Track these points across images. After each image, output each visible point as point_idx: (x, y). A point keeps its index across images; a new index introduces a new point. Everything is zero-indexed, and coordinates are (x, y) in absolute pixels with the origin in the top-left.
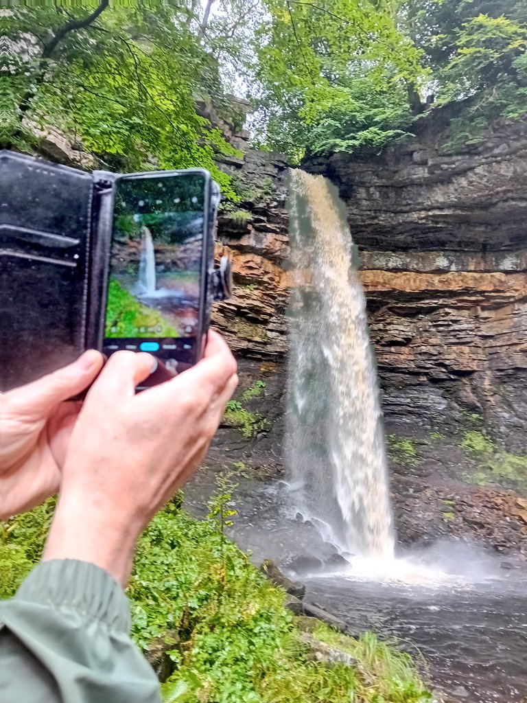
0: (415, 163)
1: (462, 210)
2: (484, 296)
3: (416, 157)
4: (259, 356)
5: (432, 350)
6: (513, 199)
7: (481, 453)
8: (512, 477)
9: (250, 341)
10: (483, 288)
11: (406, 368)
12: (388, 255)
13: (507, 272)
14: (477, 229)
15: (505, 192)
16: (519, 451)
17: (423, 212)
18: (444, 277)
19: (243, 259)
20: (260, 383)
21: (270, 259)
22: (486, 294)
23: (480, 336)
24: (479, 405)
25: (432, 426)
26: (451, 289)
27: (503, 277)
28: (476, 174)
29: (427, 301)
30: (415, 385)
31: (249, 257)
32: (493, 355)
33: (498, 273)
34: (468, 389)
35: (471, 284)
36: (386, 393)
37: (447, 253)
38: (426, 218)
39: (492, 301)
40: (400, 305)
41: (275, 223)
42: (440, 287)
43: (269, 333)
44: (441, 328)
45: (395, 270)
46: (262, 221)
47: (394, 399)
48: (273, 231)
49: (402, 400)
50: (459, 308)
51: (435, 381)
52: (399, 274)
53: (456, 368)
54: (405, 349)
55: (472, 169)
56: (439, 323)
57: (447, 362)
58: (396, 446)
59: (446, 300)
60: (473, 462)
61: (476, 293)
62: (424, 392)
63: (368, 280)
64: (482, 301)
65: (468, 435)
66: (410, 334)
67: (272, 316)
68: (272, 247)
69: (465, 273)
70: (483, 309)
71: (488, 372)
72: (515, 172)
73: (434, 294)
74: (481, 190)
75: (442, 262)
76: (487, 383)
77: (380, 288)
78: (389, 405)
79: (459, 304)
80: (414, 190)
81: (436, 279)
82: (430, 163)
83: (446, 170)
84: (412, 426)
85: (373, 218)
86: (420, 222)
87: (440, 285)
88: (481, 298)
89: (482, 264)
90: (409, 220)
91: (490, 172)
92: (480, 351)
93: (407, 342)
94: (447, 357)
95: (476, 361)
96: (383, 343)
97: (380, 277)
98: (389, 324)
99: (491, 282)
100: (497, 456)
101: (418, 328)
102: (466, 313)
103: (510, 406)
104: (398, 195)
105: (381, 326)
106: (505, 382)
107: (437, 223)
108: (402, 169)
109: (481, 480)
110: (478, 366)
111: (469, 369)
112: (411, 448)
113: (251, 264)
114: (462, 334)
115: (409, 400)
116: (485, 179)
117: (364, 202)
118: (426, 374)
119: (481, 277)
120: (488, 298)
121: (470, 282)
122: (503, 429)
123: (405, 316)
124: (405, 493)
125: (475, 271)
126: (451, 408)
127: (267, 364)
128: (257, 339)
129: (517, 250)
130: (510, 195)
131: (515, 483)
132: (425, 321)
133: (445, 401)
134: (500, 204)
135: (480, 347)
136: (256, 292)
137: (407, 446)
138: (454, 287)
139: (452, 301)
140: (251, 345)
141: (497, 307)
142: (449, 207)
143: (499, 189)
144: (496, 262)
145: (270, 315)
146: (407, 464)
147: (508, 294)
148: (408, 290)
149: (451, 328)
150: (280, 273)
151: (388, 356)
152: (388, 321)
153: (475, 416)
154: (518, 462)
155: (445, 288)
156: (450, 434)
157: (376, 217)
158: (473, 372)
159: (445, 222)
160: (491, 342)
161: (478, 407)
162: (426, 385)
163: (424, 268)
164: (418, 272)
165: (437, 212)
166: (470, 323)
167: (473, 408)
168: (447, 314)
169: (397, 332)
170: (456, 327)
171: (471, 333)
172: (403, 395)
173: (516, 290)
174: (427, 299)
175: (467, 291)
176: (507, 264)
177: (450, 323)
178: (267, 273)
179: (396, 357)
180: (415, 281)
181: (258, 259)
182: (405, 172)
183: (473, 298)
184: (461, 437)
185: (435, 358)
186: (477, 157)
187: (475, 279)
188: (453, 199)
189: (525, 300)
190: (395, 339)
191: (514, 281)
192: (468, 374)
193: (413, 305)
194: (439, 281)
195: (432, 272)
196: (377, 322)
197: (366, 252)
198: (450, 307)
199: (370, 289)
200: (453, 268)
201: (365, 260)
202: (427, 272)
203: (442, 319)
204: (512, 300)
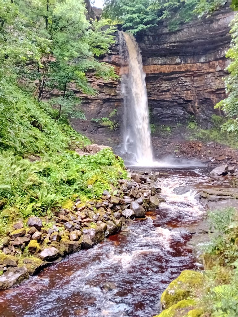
0: (164, 26)
1: (182, 43)
2: (194, 72)
4: (114, 100)
5: (178, 93)
6: (199, 39)
7: (193, 129)
8: (201, 137)
9: (110, 95)
10: (193, 70)
11: (169, 100)
12: (158, 59)
13: (202, 63)
14: (189, 48)
15: (195, 37)
16: (205, 128)
17: (168, 44)
18: (179, 66)
20: (115, 110)
21: (114, 65)
23: (194, 87)
24: (194, 112)
25: (179, 121)
26: (182, 70)
27: (201, 65)
28: (184, 31)
29: (174, 75)
30: (172, 106)
32: (198, 94)
33: (199, 63)
34: (190, 107)
35: (189, 68)
36: (162, 110)
37: (180, 57)
38: (170, 46)
40: (164, 77)
41: (115, 52)
42: (178, 70)
43: (117, 91)
44: (180, 85)
45: (161, 65)
47: (165, 112)
48: (115, 55)
49: (168, 112)
50: (186, 77)
51: (179, 104)
52: (163, 66)
53: (186, 99)
54: (168, 93)
55: (183, 29)
56: (180, 83)
57: (183, 97)
58: (164, 129)
59: (181, 74)
60: (190, 133)
61: (191, 71)
62: (176, 108)
63: (152, 69)
64: (194, 74)
65: (190, 124)
66: (169, 87)
68: (115, 60)
69: (187, 64)
70: (194, 77)
71: (197, 100)
72: (197, 31)
73: (176, 73)
74: (186, 37)
75: (178, 61)
76: (196, 104)
77: (156, 72)
78: (163, 114)
79: (186, 76)
80: (164, 36)
81: (177, 67)
84: (171, 121)
85: (151, 47)
86: (168, 48)
87: (178, 69)
89: (193, 61)
90: (163, 47)
91: (189, 31)
92: (194, 92)
93: (168, 90)
94: (182, 95)
95: (193, 96)
96: (160, 91)
97: (156, 67)
98: (162, 84)
99: (196, 67)
100: (198, 130)
101: (172, 85)
102: (189, 78)
103: (204, 112)
104: (159, 38)
105: (159, 85)
106: (203, 104)
107: (174, 48)
108: (160, 29)
109: (191, 139)
110: (193, 98)
111: (190, 99)
112: (169, 129)
114: (187, 87)
115: (170, 112)
116: (188, 33)
117: (147, 42)
118: (176, 102)
119: (193, 65)
120: (196, 73)
121: (188, 67)
122: (201, 121)
123: (168, 80)
124: (164, 144)
125: (190, 63)
126: (184, 114)
127: (117, 103)
128: (113, 94)
129: (206, 54)
130: (197, 38)
131: (202, 139)
132: (174, 82)
133: (183, 112)
134: (195, 41)
137: (168, 129)
138: (183, 70)
139: (183, 75)
140: (110, 97)
141: (200, 76)
142: (177, 42)
143: (192, 37)
144: (198, 59)
145: (117, 85)
146: (167, 135)
147: (202, 71)
148: (166, 72)
149: (184, 84)
150: (119, 69)
151: (162, 96)
152: (161, 83)
153: (193, 116)
154: (204, 132)
155: (180, 70)
156: (184, 124)
157: (152, 47)
158: (192, 100)
159: (176, 47)
160: (198, 89)
162: (177, 106)
163: (172, 63)
164: (170, 65)
165: (173, 44)
166: (190, 82)
167: (191, 114)
168: (182, 79)
169: (165, 87)
170: (185, 84)
171: (191, 86)
172: (168, 110)
173: (205, 70)
174: (174, 74)
175: (187, 71)
176: (202, 59)
177: (183, 82)
179: (165, 96)
180: (169, 68)
182: (161, 30)
183: (191, 73)
184: (187, 124)
185: (178, 96)
186: (184, 25)
187: (190, 66)
188: (178, 39)
189: (209, 73)
190: (164, 90)
191: (205, 67)
192: (190, 101)
193: (170, 77)
194: (178, 68)
195: (175, 64)
196: (157, 84)
197: (150, 58)
198: (183, 77)
199: (153, 72)
200: (182, 62)
201: (150, 61)
202: (173, 65)
203: (180, 81)
204: (204, 73)
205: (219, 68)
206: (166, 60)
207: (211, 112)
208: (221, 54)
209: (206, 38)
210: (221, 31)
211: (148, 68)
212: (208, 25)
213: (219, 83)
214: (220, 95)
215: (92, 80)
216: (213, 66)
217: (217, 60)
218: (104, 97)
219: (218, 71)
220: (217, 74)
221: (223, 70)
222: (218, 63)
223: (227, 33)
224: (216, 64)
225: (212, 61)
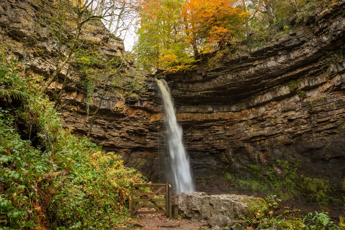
0: (198, 74)
1: (216, 91)
2: (226, 121)
3: (198, 72)
4: (143, 149)
5: (210, 142)
7: (230, 180)
9: (139, 143)
10: (226, 118)
11: (201, 150)
12: (191, 107)
13: (234, 112)
14: (222, 97)
15: (230, 84)
16: (244, 178)
17: (202, 92)
18: (211, 115)
19: (135, 111)
20: (144, 160)
21: (146, 111)
23: (227, 136)
24: (228, 162)
25: (212, 172)
26: (214, 119)
27: (233, 113)
28: (220, 78)
30: (205, 156)
31: (138, 111)
32: (232, 143)
33: (231, 112)
34: (224, 156)
35: (221, 117)
36: (194, 160)
37: (212, 106)
38: (203, 94)
39: (230, 123)
40: (197, 126)
41: (147, 97)
42: (210, 118)
43: (147, 140)
44: (213, 134)
45: (194, 113)
47: (197, 163)
48: (147, 101)
49: (200, 163)
50: (218, 126)
51: (212, 154)
52: (196, 114)
53: (219, 149)
54: (199, 142)
55: (218, 76)
56: (212, 132)
57: (216, 147)
58: (199, 181)
59: (213, 123)
61: (224, 120)
62: (208, 159)
63: (184, 117)
64: (226, 123)
65: (226, 174)
66: (201, 136)
67: (148, 133)
68: (147, 106)
69: (219, 113)
70: (227, 125)
71: (231, 149)
72: (232, 78)
73: (209, 121)
74: (221, 84)
76: (230, 153)
77: (189, 120)
78: (195, 165)
79: (218, 124)
80: (198, 84)
81: (209, 115)
82: (203, 74)
83: (209, 77)
84: (205, 172)
85: (184, 94)
86: (201, 95)
88: (225, 122)
89: (225, 109)
90: (197, 94)
91: (224, 78)
92: (227, 141)
93: (200, 139)
94: (215, 144)
95: (226, 145)
96: (191, 141)
97: (189, 115)
98: (193, 133)
99: (228, 116)
100: (236, 181)
101: (204, 134)
102: (221, 127)
103: (239, 161)
104: (193, 86)
105: (190, 134)
106: (237, 153)
107: (207, 95)
110: (227, 147)
112: (205, 181)
113: (139, 113)
114: (220, 136)
115: (203, 162)
116: (223, 80)
117: (180, 89)
118: (209, 152)
119: (225, 114)
120: (228, 122)
123: (199, 129)
126: (218, 164)
127: (147, 152)
128: (142, 142)
129: (237, 103)
130: (232, 85)
132: (206, 132)
133: (216, 162)
134: (229, 88)
136: (141, 124)
138: (216, 118)
139: (215, 123)
140: (140, 145)
141: (231, 125)
142: (211, 89)
143: (228, 83)
144: (230, 108)
145: (147, 132)
147: (235, 120)
148: (199, 120)
149: (216, 133)
150: (150, 116)
151: (194, 146)
152: (193, 132)
153: (227, 166)
154: (244, 182)
155: (212, 119)
157: (186, 94)
158: (225, 149)
159: (210, 95)
160: (231, 138)
162: (209, 156)
163: (204, 111)
164: (202, 113)
165: (207, 92)
166: (222, 131)
167: (226, 164)
168: (214, 128)
169: (196, 136)
170: (218, 133)
171: (223, 135)
172: (200, 161)
173: (238, 118)
174: (206, 123)
175: (220, 119)
176: (234, 108)
177: (216, 131)
178: (145, 116)
179: (197, 146)
180: (201, 116)
181: (141, 111)
182: (195, 78)
183: (223, 122)
185: (211, 145)
186: (219, 73)
187: (223, 115)
188: (212, 87)
189: (241, 121)
190: (196, 139)
191: (237, 115)
192: (224, 150)
193: (202, 125)
194: (210, 116)
195: (207, 113)
196: (189, 132)
197: (182, 106)
198: (215, 126)
199: (185, 120)
200: (215, 111)
201: (182, 109)
202: (205, 113)
203: (212, 130)
204: (236, 122)
205: (252, 116)
206: (198, 109)
207: (247, 161)
208: (254, 102)
209: (241, 86)
210: (257, 77)
211: (180, 116)
212: (244, 71)
213: (253, 131)
214: (255, 143)
215: (121, 127)
216: (246, 114)
217: (249, 108)
218: (133, 145)
219: (250, 120)
220: (250, 122)
221: (257, 118)
222: (250, 111)
223: (262, 80)
224: (248, 113)
225: (244, 110)
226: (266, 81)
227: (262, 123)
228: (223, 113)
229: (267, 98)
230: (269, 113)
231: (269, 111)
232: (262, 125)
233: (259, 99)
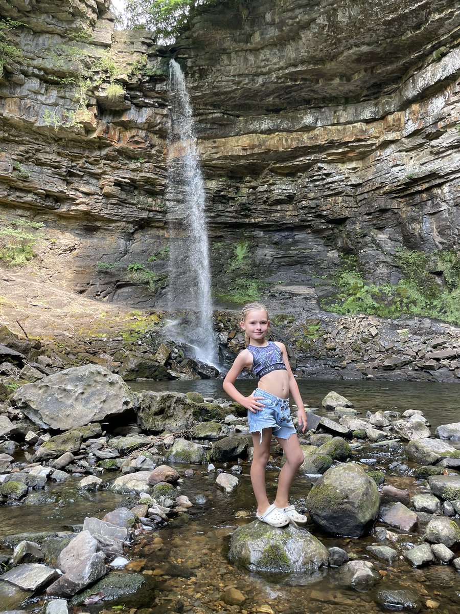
0: (267, 24)
1: (315, 64)
2: (348, 147)
3: (268, 17)
4: (161, 224)
5: (312, 204)
6: (355, 45)
9: (149, 210)
10: (347, 139)
11: (291, 223)
12: (260, 119)
13: (367, 122)
14: (333, 82)
15: (346, 38)
17: (281, 72)
18: (311, 134)
19: (128, 134)
20: (164, 248)
21: (154, 133)
22: (349, 145)
23: (350, 185)
24: (352, 247)
26: (318, 143)
27: (364, 126)
28: (317, 25)
29: (301, 159)
31: (134, 132)
32: (362, 202)
33: (359, 123)
34: (344, 235)
35: (336, 137)
36: (278, 248)
37: (313, 111)
38: (284, 76)
39: (357, 151)
40: (278, 165)
41: (152, 98)
42: (309, 143)
44: (317, 183)
45: (269, 132)
46: (139, 97)
47: (285, 253)
48: (152, 106)
50: (329, 162)
51: (317, 232)
52: (272, 135)
53: (331, 217)
54: (289, 206)
55: (314, 20)
56: (315, 178)
57: (324, 213)
59: (317, 155)
61: (341, 145)
63: (246, 144)
64: (347, 152)
65: (345, 275)
66: (291, 191)
68: (152, 120)
69: (330, 127)
70: (350, 159)
71: (360, 218)
73: (306, 151)
75: (308, 119)
76: (358, 227)
77: (256, 151)
79: (329, 158)
81: (305, 136)
83: (292, 25)
85: (238, 83)
86: (280, 81)
87: (309, 141)
88: (346, 149)
89: (344, 117)
90: (269, 80)
91: (329, 21)
92: (351, 199)
93: (290, 199)
94: (324, 208)
95: (348, 209)
96: (270, 202)
97: (256, 140)
98: (273, 184)
99: (352, 133)
101: (298, 186)
104: (256, 57)
105: (266, 187)
107: (296, 80)
108: (257, 31)
110: (350, 213)
111: (342, 217)
113: (136, 139)
114: (334, 186)
115: (297, 252)
116: (326, 29)
117: (228, 69)
118: (309, 226)
119: (344, 129)
120: (353, 149)
121: (334, 135)
123: (287, 175)
125: (338, 124)
128: (157, 208)
129: (375, 98)
130: (351, 41)
132: (304, 179)
134: (346, 53)
135: (351, 196)
136: (146, 165)
138: (322, 142)
139: (322, 156)
140: (151, 215)
141: (363, 156)
142: (303, 62)
143: (339, 36)
144: (357, 112)
145: (166, 186)
147: (369, 142)
148: (281, 150)
149: (325, 182)
150: (167, 145)
151: (275, 214)
152: (271, 181)
153: (351, 257)
155: (314, 143)
156: (330, 276)
157: (241, 82)
158: (347, 218)
159: (301, 78)
160: (360, 190)
161: (352, 250)
163: (294, 127)
164: (289, 131)
165: (293, 69)
166: (341, 174)
167: (348, 251)
168: (320, 168)
169: (280, 191)
170: (329, 180)
171: (341, 184)
172: (292, 248)
173: (377, 138)
174: (302, 157)
175: (332, 144)
176: (367, 113)
177: (324, 177)
178: (152, 146)
179: (282, 214)
180: (287, 140)
181: (142, 133)
182: (259, 34)
183: (340, 150)
184: (339, 277)
185: (314, 211)
186: (316, 8)
187: (339, 132)
188: (303, 53)
189: (386, 144)
190: (279, 198)
191: (373, 129)
192: (343, 221)
193: (290, 163)
194: (309, 138)
195: (301, 130)
196: (263, 184)
197: (241, 118)
198: (323, 162)
199: (249, 152)
200: (319, 124)
201: (242, 125)
202: (296, 131)
203: (317, 174)
204: (374, 147)
205: (411, 127)
206: (279, 121)
208: (416, 86)
211: (237, 141)
213: (412, 166)
214: (417, 197)
215: (100, 171)
216: (397, 124)
217: (405, 105)
218: (134, 214)
219: (407, 137)
220: (407, 142)
221: (422, 129)
222: (407, 114)
223: (430, 13)
224: (403, 119)
225: (391, 113)
226: (442, 15)
227: (434, 143)
228: (339, 127)
229: (448, 69)
230: (452, 112)
231: (452, 107)
232: (433, 147)
233: (429, 74)
